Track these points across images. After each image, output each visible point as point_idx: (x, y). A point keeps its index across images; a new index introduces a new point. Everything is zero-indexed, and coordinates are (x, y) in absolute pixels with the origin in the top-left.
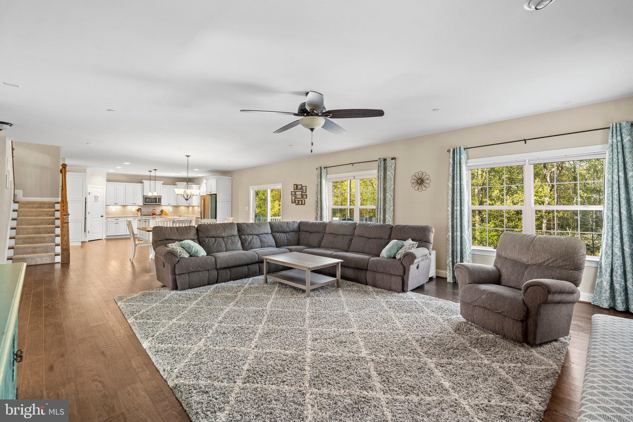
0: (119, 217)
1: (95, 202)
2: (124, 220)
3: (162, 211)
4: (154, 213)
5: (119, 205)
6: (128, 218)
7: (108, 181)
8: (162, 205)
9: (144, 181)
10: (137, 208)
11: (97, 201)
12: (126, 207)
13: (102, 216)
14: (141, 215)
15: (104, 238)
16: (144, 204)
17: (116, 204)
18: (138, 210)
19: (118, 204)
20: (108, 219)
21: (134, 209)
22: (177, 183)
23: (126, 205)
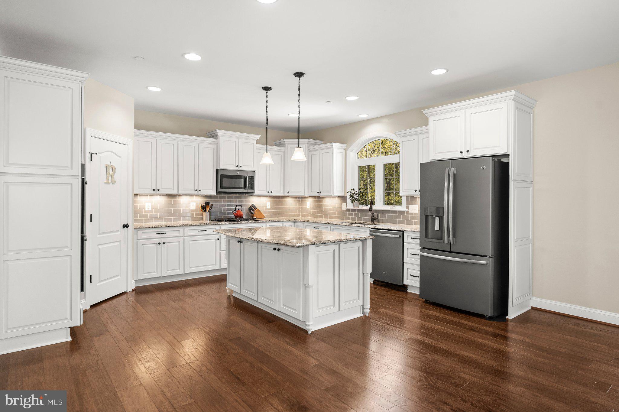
0: (167, 226)
1: (107, 183)
2: (176, 234)
3: (252, 210)
4: (239, 213)
5: (160, 195)
6: (187, 229)
7: (137, 127)
8: (256, 193)
9: (219, 132)
10: (201, 201)
11: (114, 183)
12: (178, 199)
13: (125, 226)
14: (211, 220)
15: (130, 290)
16: (218, 192)
17: (156, 191)
18: (204, 208)
19: (160, 192)
20: (140, 232)
21: (196, 203)
22: (286, 141)
23: (180, 193)
